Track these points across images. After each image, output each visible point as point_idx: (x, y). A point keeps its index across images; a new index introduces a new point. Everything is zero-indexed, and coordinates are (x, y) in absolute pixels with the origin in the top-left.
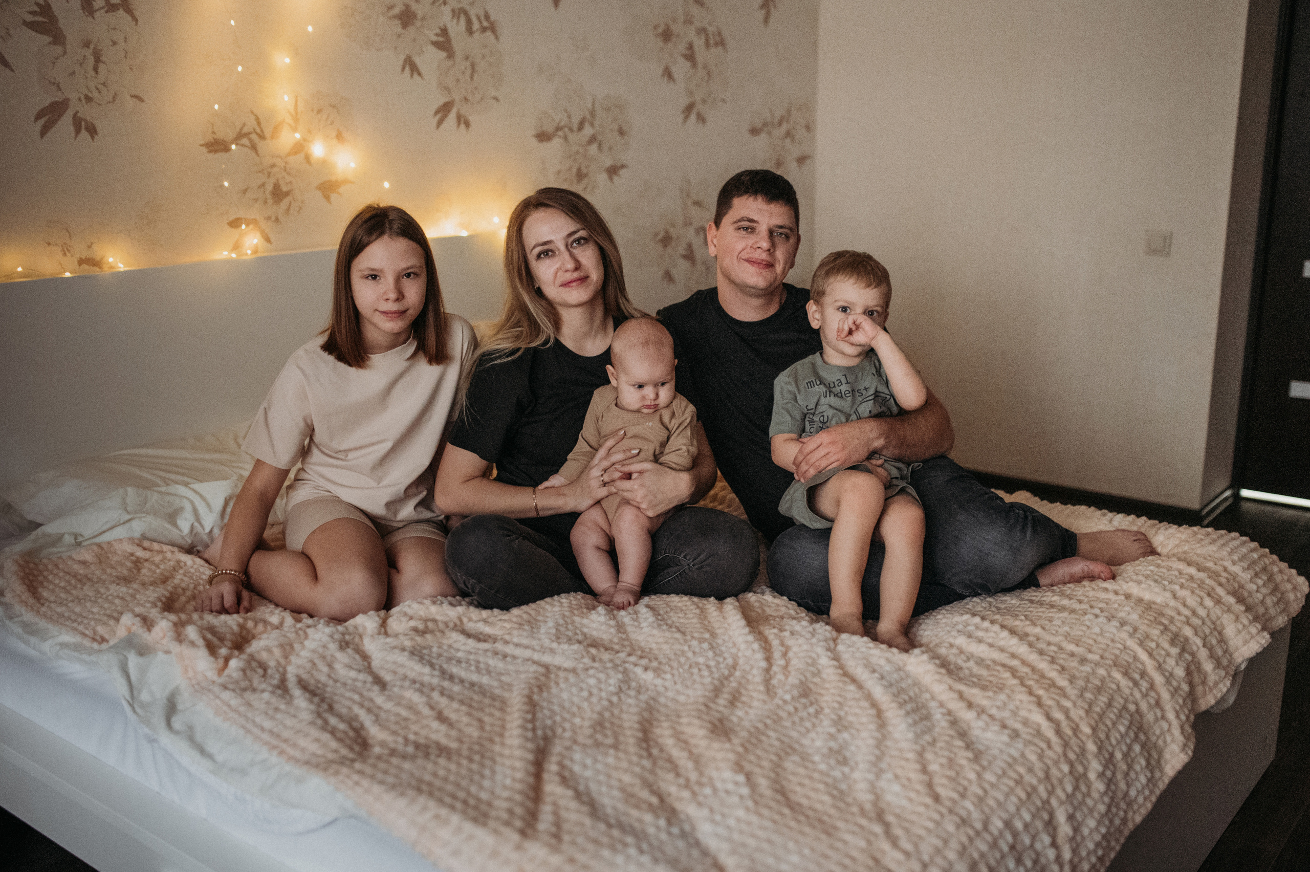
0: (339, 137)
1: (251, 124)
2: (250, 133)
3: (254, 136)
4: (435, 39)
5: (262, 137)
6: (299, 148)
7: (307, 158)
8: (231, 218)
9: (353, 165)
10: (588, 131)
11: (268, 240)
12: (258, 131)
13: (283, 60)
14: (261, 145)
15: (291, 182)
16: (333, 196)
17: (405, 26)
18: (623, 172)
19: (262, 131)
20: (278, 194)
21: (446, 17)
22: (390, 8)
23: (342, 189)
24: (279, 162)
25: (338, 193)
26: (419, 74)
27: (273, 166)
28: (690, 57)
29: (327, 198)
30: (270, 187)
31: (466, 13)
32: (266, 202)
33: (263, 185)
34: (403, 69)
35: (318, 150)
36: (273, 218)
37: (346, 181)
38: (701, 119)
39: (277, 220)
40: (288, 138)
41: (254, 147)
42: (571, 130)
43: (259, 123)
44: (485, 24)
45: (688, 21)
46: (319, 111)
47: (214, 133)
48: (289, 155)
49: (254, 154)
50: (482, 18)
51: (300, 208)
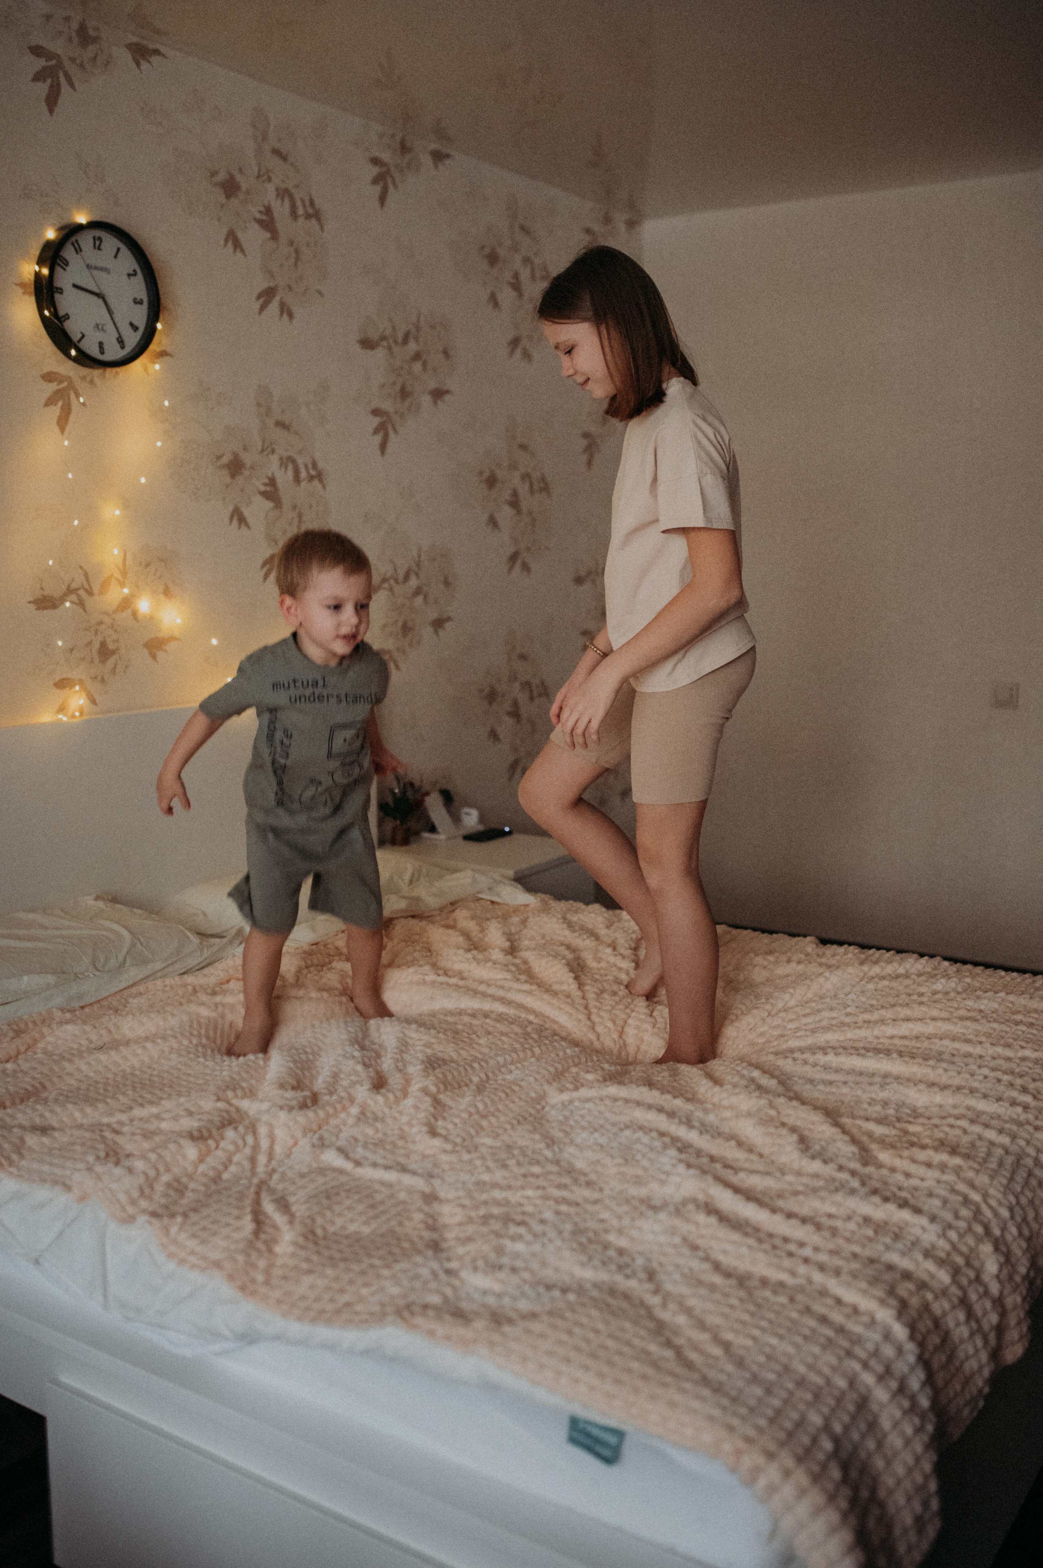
0: (167, 592)
1: (79, 580)
2: (78, 589)
3: (82, 592)
4: (263, 488)
5: (90, 593)
6: (126, 604)
7: (135, 614)
8: (58, 678)
9: (179, 621)
10: (413, 582)
11: (93, 701)
12: (87, 587)
13: (112, 512)
14: (89, 602)
15: (117, 641)
16: (160, 655)
17: (233, 476)
18: (448, 625)
19: (90, 586)
20: (105, 652)
21: (273, 466)
22: (219, 458)
23: (168, 647)
24: (106, 619)
25: (165, 651)
26: (247, 525)
27: (100, 623)
28: (515, 503)
29: (154, 657)
30: (96, 645)
31: (294, 462)
32: (92, 662)
33: (90, 643)
34: (231, 520)
35: (144, 606)
36: (99, 678)
37: (172, 638)
38: (526, 568)
39: (103, 680)
40: (116, 594)
41: (81, 603)
42: (396, 581)
43: (87, 580)
44: (313, 473)
45: (512, 467)
46: (147, 565)
47: (42, 589)
48: (116, 611)
49: (81, 611)
50: (310, 466)
51: (127, 667)
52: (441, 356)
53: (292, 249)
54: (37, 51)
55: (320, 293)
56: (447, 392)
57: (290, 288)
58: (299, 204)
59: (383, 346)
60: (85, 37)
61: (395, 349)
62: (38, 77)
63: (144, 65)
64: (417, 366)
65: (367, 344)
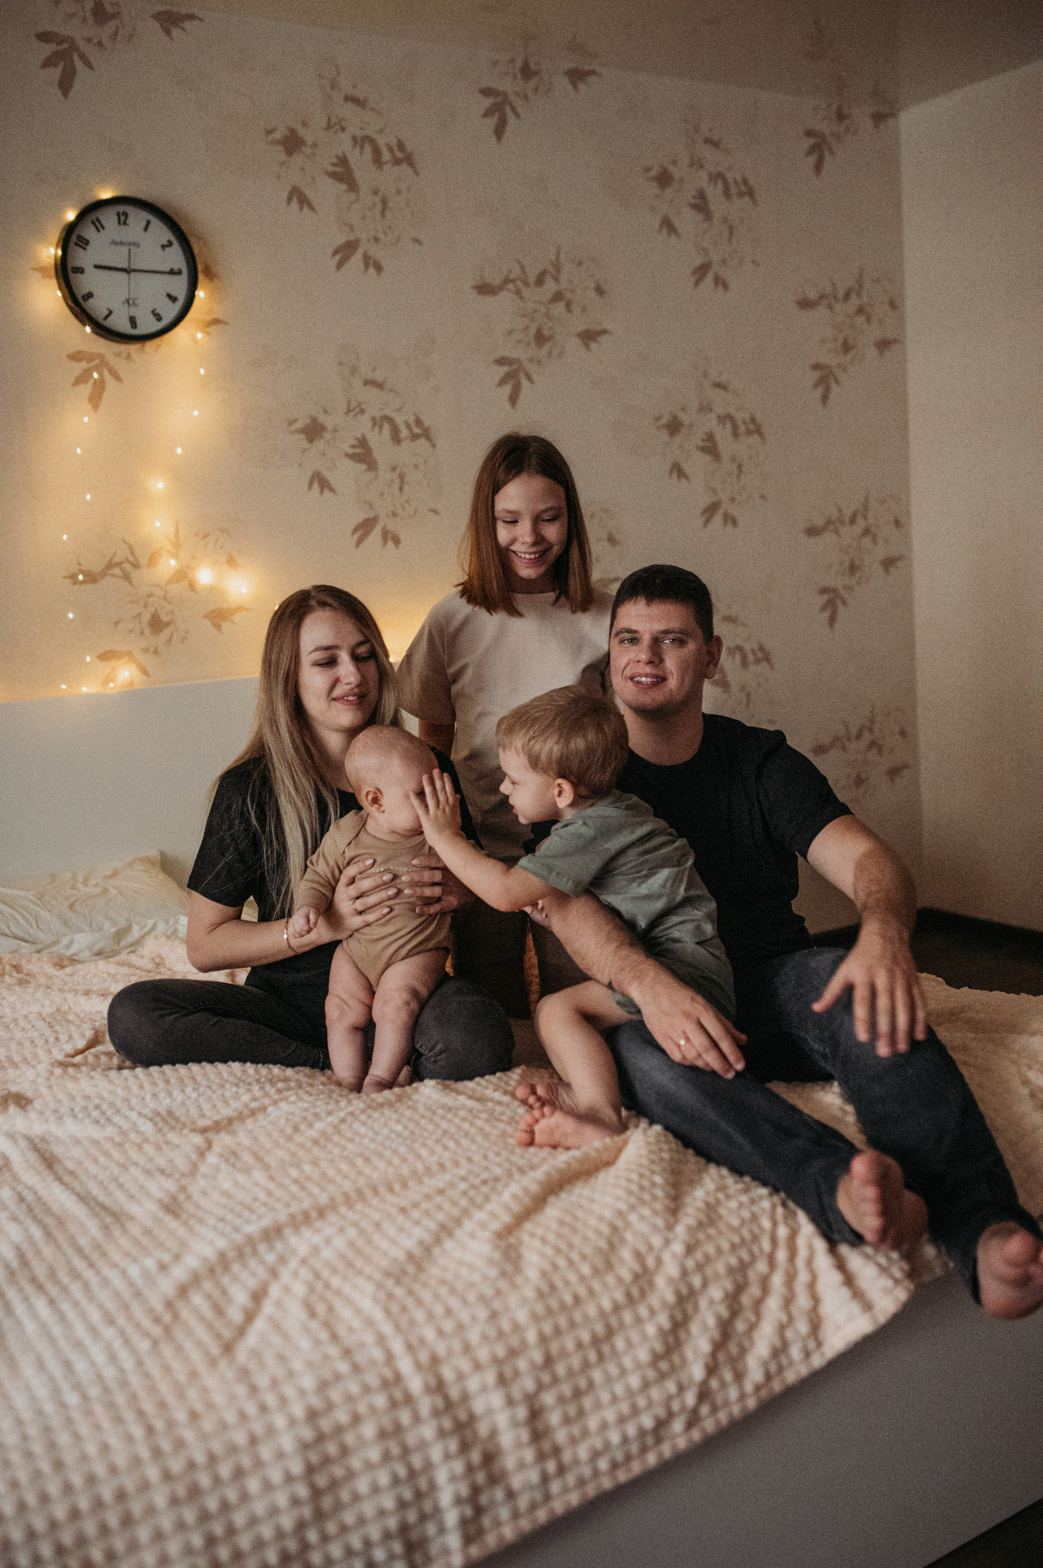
0: (231, 562)
1: (122, 554)
2: (122, 563)
3: (126, 566)
4: (350, 451)
5: (136, 566)
6: (183, 575)
7: (192, 586)
8: (101, 651)
9: (246, 590)
11: (145, 672)
12: (131, 559)
13: (159, 485)
14: (135, 575)
15: (172, 612)
16: (225, 626)
17: (311, 440)
19: (136, 559)
20: (157, 624)
21: (364, 427)
22: (292, 422)
23: (236, 617)
24: (158, 592)
25: (231, 621)
26: (332, 490)
27: (150, 595)
28: (710, 449)
29: (218, 627)
30: (146, 617)
31: (390, 421)
32: (142, 633)
33: (139, 615)
34: (310, 485)
35: (204, 576)
36: (152, 650)
37: (240, 609)
38: (731, 520)
39: (156, 652)
40: (169, 565)
41: (127, 577)
43: (132, 553)
44: (417, 430)
45: (705, 408)
46: (205, 536)
47: (79, 564)
48: (169, 582)
49: (127, 584)
50: (413, 424)
51: (185, 638)
52: (593, 294)
53: (377, 199)
54: (45, 37)
55: (417, 241)
56: (605, 332)
57: (376, 239)
58: (384, 150)
59: (511, 291)
60: (101, 15)
61: (525, 292)
62: (48, 63)
63: (175, 32)
64: (559, 308)
65: (485, 289)
